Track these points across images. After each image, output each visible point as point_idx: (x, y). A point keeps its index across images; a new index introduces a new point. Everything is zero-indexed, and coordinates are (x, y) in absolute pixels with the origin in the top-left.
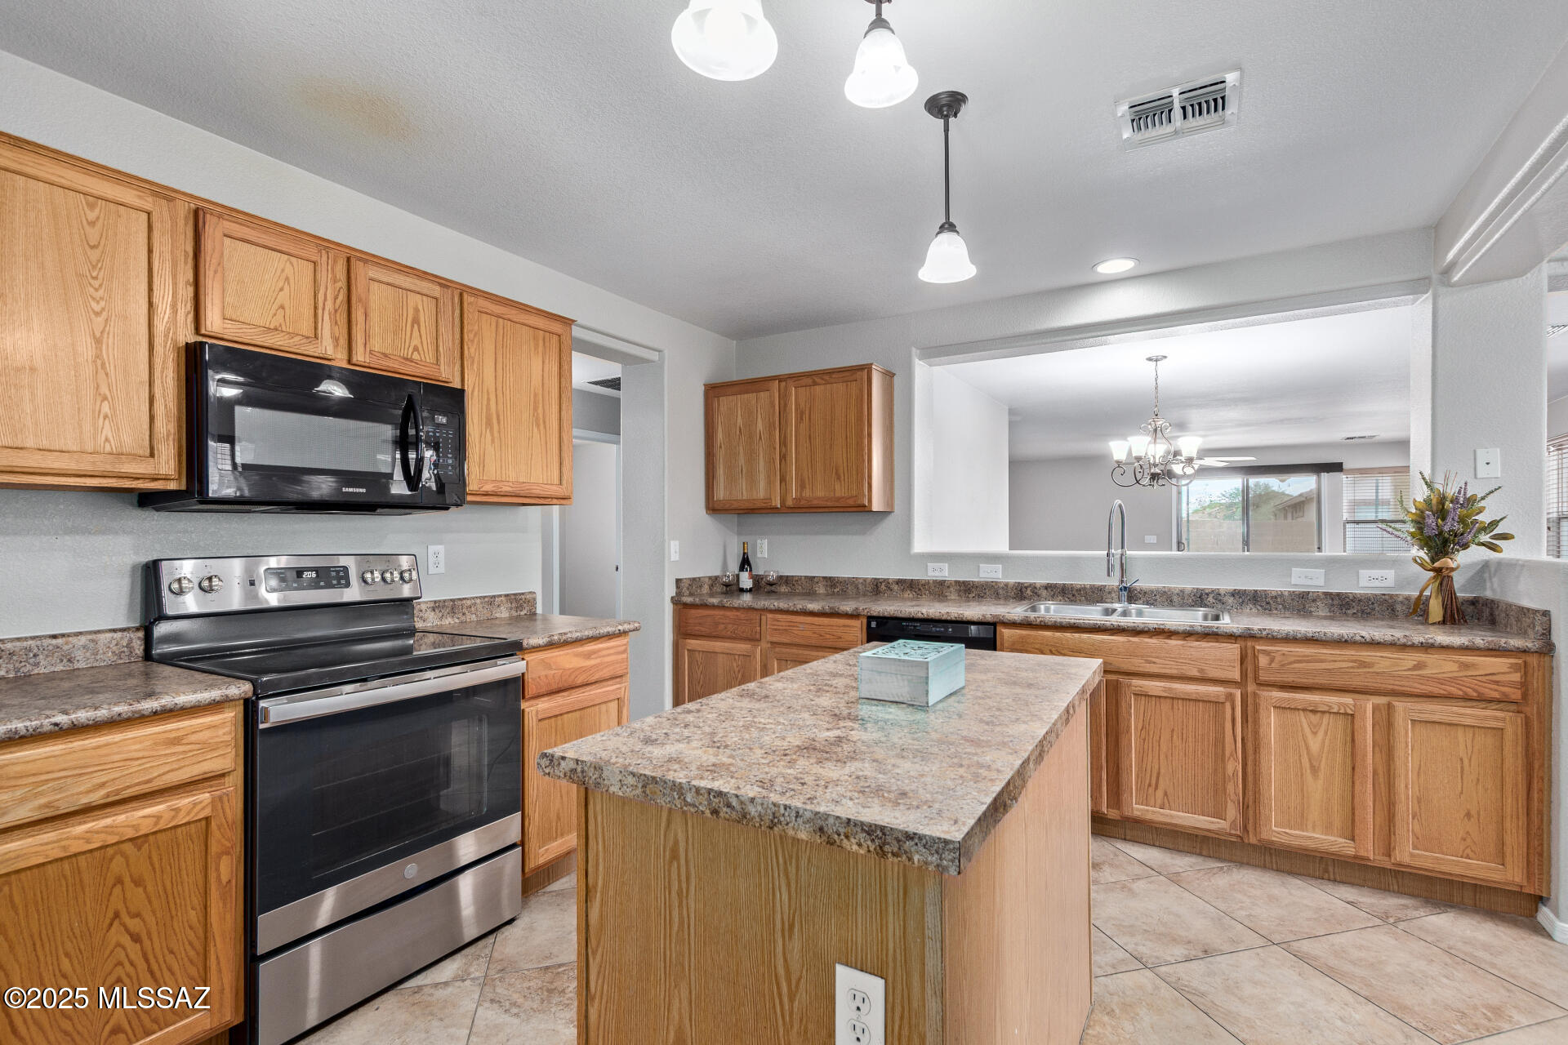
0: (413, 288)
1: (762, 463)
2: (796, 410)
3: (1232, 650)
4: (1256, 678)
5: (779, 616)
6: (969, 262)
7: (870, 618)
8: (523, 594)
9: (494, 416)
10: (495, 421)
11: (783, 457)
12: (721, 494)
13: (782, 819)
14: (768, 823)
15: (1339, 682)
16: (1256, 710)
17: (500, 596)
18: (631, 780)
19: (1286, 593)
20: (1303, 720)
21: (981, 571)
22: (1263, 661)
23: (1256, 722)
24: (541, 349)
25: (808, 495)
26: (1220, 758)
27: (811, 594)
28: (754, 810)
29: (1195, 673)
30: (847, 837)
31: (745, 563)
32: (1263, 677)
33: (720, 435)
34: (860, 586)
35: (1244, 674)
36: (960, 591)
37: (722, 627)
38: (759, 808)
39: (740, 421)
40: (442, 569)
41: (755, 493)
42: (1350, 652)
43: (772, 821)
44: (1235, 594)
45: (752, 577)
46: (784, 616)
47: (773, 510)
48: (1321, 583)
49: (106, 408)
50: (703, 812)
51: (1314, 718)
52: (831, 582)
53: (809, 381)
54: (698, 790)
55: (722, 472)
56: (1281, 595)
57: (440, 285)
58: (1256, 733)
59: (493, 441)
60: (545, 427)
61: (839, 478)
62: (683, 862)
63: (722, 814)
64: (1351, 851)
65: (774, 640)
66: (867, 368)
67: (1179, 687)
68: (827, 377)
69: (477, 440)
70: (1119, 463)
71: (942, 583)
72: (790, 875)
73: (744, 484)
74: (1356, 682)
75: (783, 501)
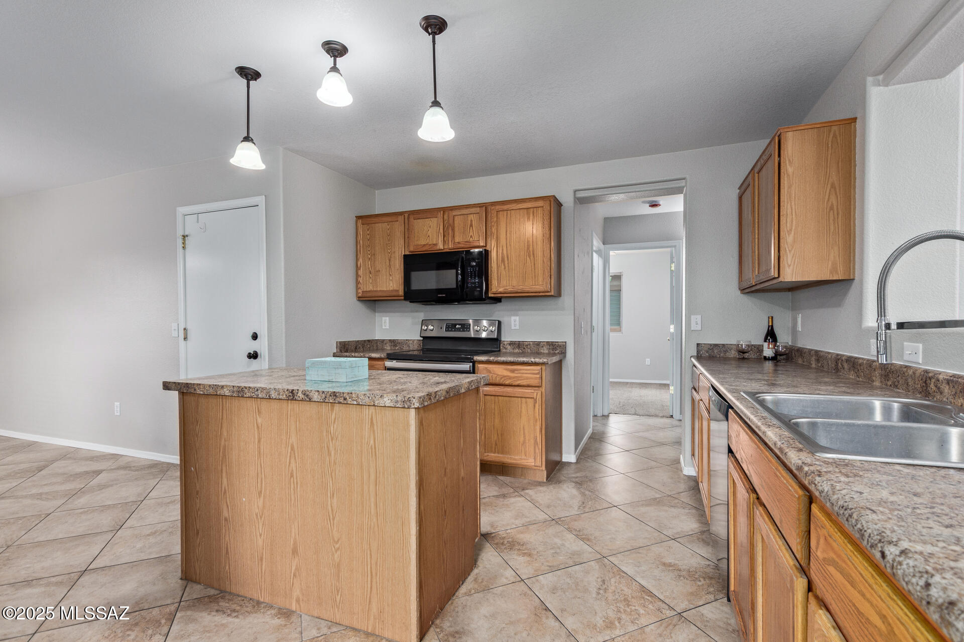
0: (469, 212)
8: (557, 342)
9: (506, 257)
10: (506, 259)
17: (544, 342)
24: (531, 217)
31: (771, 335)
40: (517, 327)
49: (391, 278)
57: (480, 207)
59: (505, 268)
60: (534, 257)
69: (496, 270)
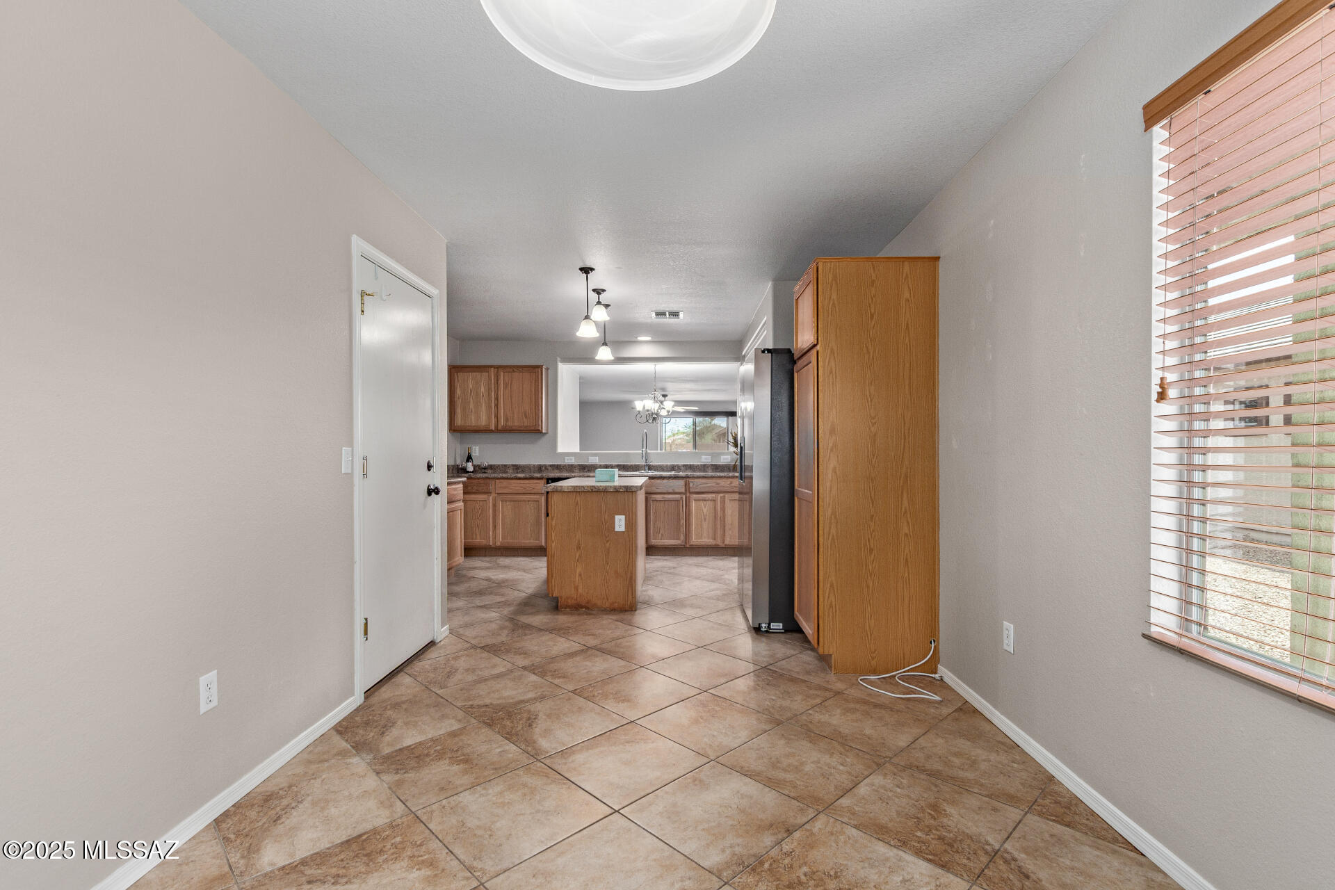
1: (484, 407)
2: (503, 383)
3: (682, 482)
4: (689, 490)
5: (502, 481)
7: (548, 479)
11: (497, 406)
12: (459, 422)
15: (711, 490)
16: (689, 502)
20: (702, 503)
21: (589, 460)
22: (691, 485)
23: (689, 506)
25: (509, 425)
26: (679, 520)
27: (506, 472)
29: (671, 491)
31: (469, 458)
32: (691, 490)
33: (458, 392)
34: (532, 468)
35: (686, 490)
36: (580, 469)
37: (469, 488)
39: (470, 386)
41: (480, 423)
42: (714, 480)
44: (684, 466)
45: (473, 465)
46: (505, 481)
47: (490, 431)
48: (710, 461)
51: (705, 503)
53: (512, 370)
55: (459, 411)
56: (698, 465)
58: (689, 509)
61: (526, 417)
64: (714, 543)
65: (500, 492)
66: (541, 367)
67: (666, 496)
68: (521, 369)
70: (639, 412)
71: (572, 465)
73: (473, 418)
74: (716, 489)
75: (496, 426)
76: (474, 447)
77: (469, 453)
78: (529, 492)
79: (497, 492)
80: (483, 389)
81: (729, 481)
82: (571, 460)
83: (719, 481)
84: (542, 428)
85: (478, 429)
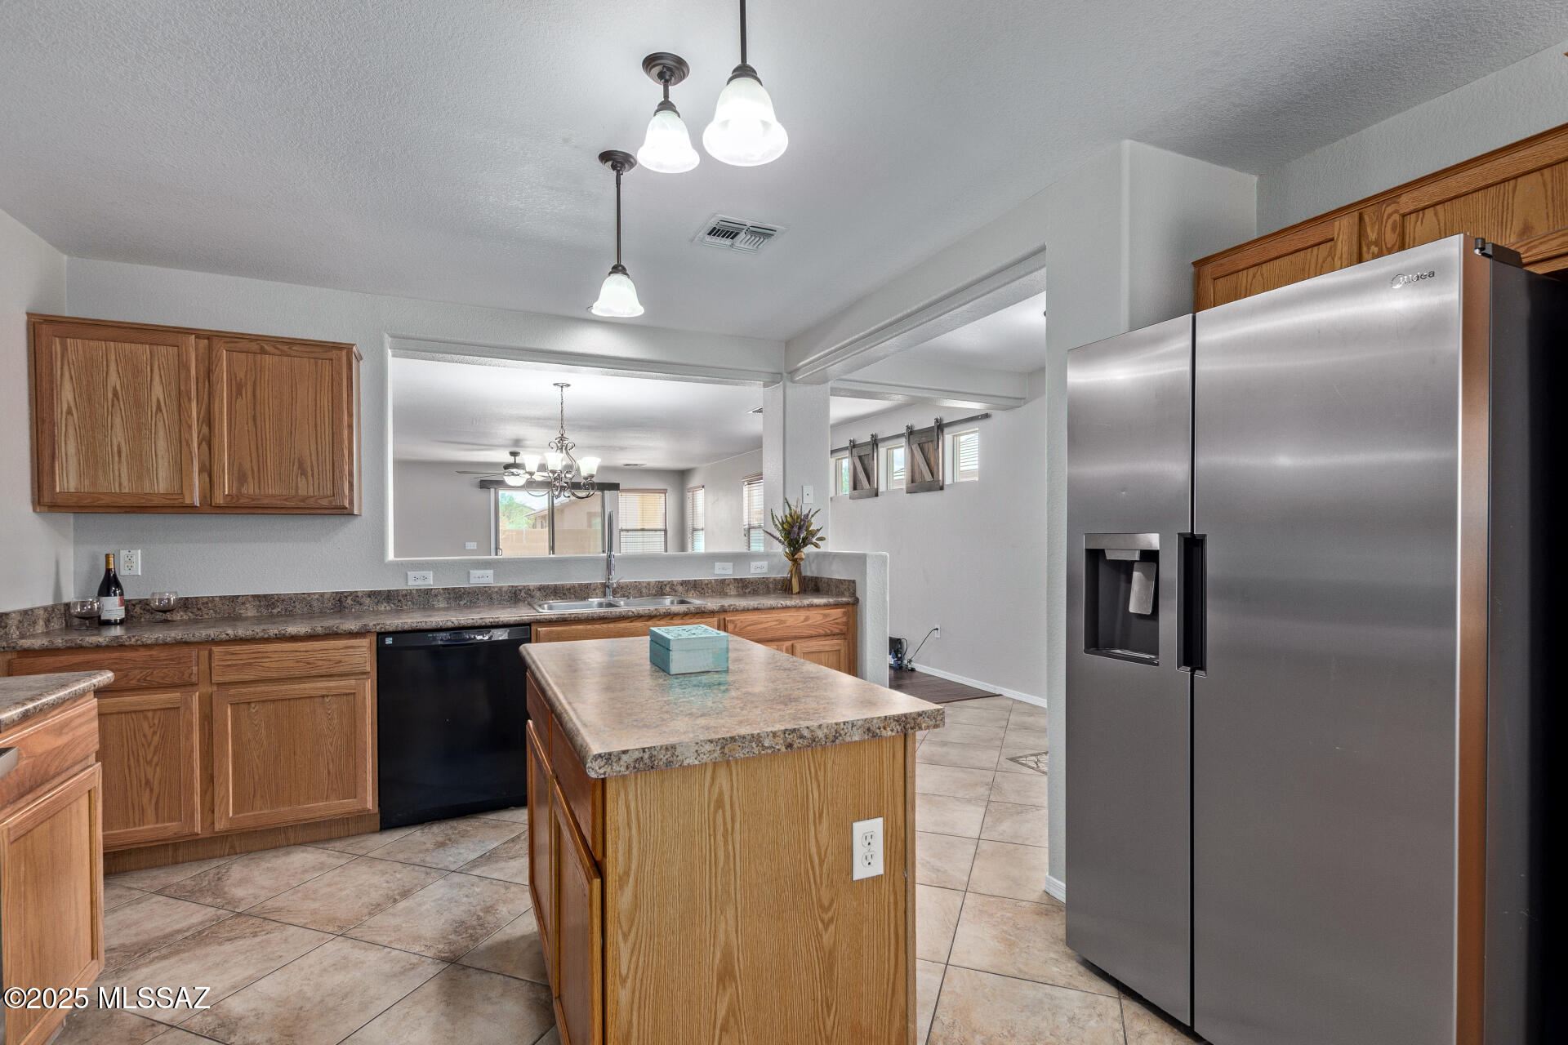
1: (162, 444)
2: (230, 380)
5: (235, 647)
6: (639, 304)
7: (381, 635)
11: (208, 441)
12: (69, 480)
13: (842, 732)
14: (831, 738)
18: (708, 747)
19: (713, 581)
21: (471, 578)
22: (731, 627)
25: (251, 491)
27: (234, 618)
28: (821, 733)
30: (885, 728)
31: (110, 584)
33: (69, 395)
34: (315, 604)
36: (449, 599)
38: (825, 730)
39: (114, 379)
41: (147, 483)
43: (835, 736)
44: (683, 584)
45: (125, 603)
46: (244, 647)
47: (186, 509)
48: (731, 572)
50: (779, 750)
52: (267, 602)
53: (254, 347)
54: (774, 734)
55: (71, 450)
56: (709, 583)
61: (303, 473)
62: (728, 807)
63: (795, 746)
65: (227, 679)
66: (347, 349)
68: (285, 348)
71: (427, 593)
72: (820, 778)
73: (124, 470)
75: (207, 495)
76: (124, 553)
77: (108, 571)
78: (323, 672)
79: (215, 679)
80: (158, 391)
81: (803, 614)
82: (425, 578)
83: (783, 615)
84: (351, 502)
85: (143, 502)
